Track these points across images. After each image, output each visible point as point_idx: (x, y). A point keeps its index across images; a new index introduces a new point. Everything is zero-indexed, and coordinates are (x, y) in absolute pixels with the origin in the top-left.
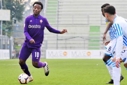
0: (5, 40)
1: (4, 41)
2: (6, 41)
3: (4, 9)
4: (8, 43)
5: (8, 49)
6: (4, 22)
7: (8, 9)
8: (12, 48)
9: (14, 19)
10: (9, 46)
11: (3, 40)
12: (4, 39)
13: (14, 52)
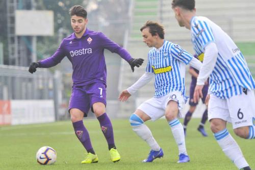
0: (43, 79)
1: (41, 81)
2: (46, 81)
3: (39, 8)
4: (51, 85)
5: (49, 98)
6: (40, 38)
7: (48, 9)
8: (60, 96)
9: (61, 30)
10: (51, 93)
11: (38, 79)
12: (40, 76)
13: (63, 106)
